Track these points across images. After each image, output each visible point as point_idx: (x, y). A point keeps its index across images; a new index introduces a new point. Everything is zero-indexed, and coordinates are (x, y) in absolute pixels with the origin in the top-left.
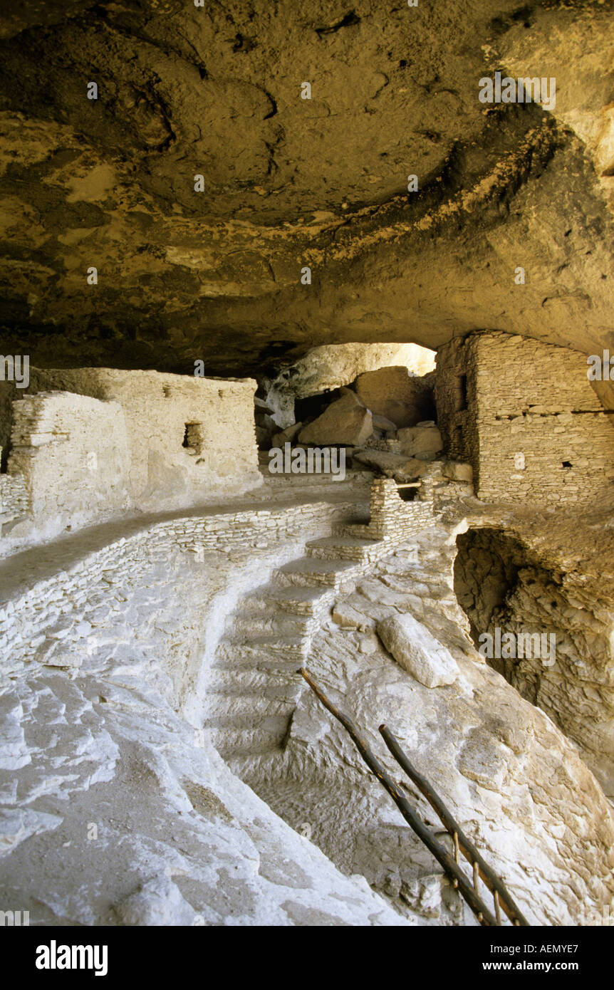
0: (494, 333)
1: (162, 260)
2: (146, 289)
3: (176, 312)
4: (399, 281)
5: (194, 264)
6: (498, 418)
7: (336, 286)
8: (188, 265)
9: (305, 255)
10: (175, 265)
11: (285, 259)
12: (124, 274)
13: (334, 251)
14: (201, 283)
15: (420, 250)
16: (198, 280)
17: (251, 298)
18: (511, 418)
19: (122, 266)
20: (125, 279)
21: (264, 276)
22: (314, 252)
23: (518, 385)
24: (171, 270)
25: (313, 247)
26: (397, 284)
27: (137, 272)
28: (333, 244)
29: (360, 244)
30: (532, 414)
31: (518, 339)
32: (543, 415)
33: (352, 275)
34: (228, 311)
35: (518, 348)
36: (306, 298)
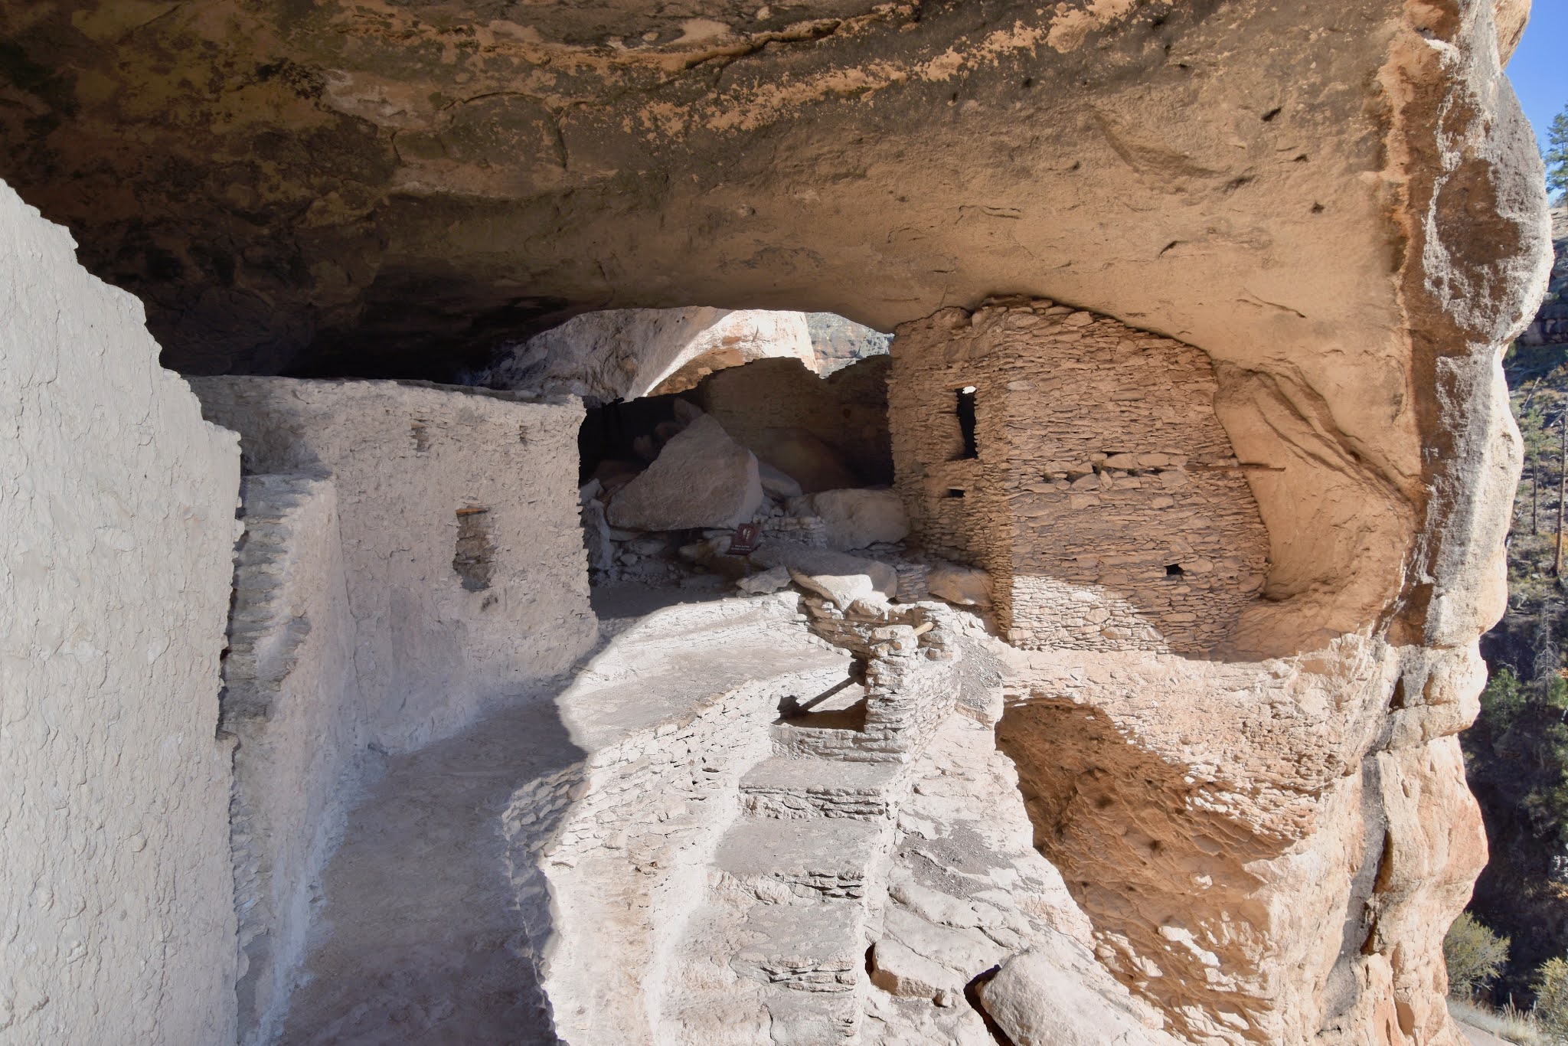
0: (1036, 305)
1: (312, 100)
2: (268, 167)
3: (332, 227)
4: (856, 185)
5: (387, 116)
6: (1047, 479)
7: (704, 187)
8: (372, 117)
9: (644, 114)
10: (343, 115)
11: (597, 120)
12: (218, 128)
13: (709, 110)
14: (398, 162)
15: (918, 125)
16: (391, 154)
17: (505, 202)
18: (1071, 478)
19: (215, 108)
20: (221, 139)
21: (542, 155)
22: (663, 108)
23: (1084, 411)
24: (331, 126)
25: (664, 99)
26: (849, 192)
27: (252, 126)
28: (712, 96)
29: (775, 101)
30: (1110, 470)
31: (1083, 318)
32: (1132, 473)
33: (745, 166)
34: (450, 229)
35: (1083, 336)
36: (631, 209)
